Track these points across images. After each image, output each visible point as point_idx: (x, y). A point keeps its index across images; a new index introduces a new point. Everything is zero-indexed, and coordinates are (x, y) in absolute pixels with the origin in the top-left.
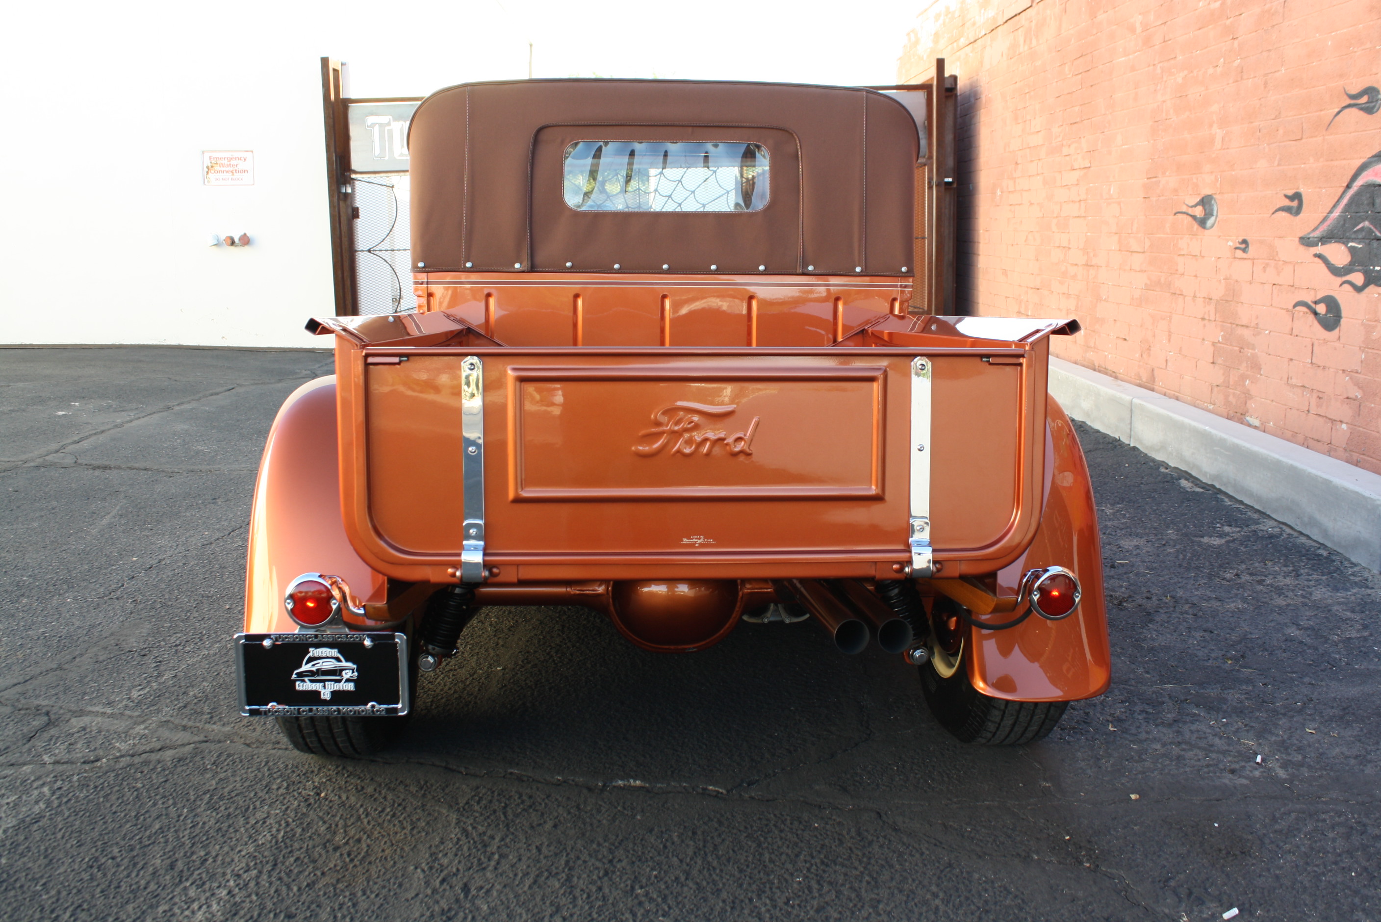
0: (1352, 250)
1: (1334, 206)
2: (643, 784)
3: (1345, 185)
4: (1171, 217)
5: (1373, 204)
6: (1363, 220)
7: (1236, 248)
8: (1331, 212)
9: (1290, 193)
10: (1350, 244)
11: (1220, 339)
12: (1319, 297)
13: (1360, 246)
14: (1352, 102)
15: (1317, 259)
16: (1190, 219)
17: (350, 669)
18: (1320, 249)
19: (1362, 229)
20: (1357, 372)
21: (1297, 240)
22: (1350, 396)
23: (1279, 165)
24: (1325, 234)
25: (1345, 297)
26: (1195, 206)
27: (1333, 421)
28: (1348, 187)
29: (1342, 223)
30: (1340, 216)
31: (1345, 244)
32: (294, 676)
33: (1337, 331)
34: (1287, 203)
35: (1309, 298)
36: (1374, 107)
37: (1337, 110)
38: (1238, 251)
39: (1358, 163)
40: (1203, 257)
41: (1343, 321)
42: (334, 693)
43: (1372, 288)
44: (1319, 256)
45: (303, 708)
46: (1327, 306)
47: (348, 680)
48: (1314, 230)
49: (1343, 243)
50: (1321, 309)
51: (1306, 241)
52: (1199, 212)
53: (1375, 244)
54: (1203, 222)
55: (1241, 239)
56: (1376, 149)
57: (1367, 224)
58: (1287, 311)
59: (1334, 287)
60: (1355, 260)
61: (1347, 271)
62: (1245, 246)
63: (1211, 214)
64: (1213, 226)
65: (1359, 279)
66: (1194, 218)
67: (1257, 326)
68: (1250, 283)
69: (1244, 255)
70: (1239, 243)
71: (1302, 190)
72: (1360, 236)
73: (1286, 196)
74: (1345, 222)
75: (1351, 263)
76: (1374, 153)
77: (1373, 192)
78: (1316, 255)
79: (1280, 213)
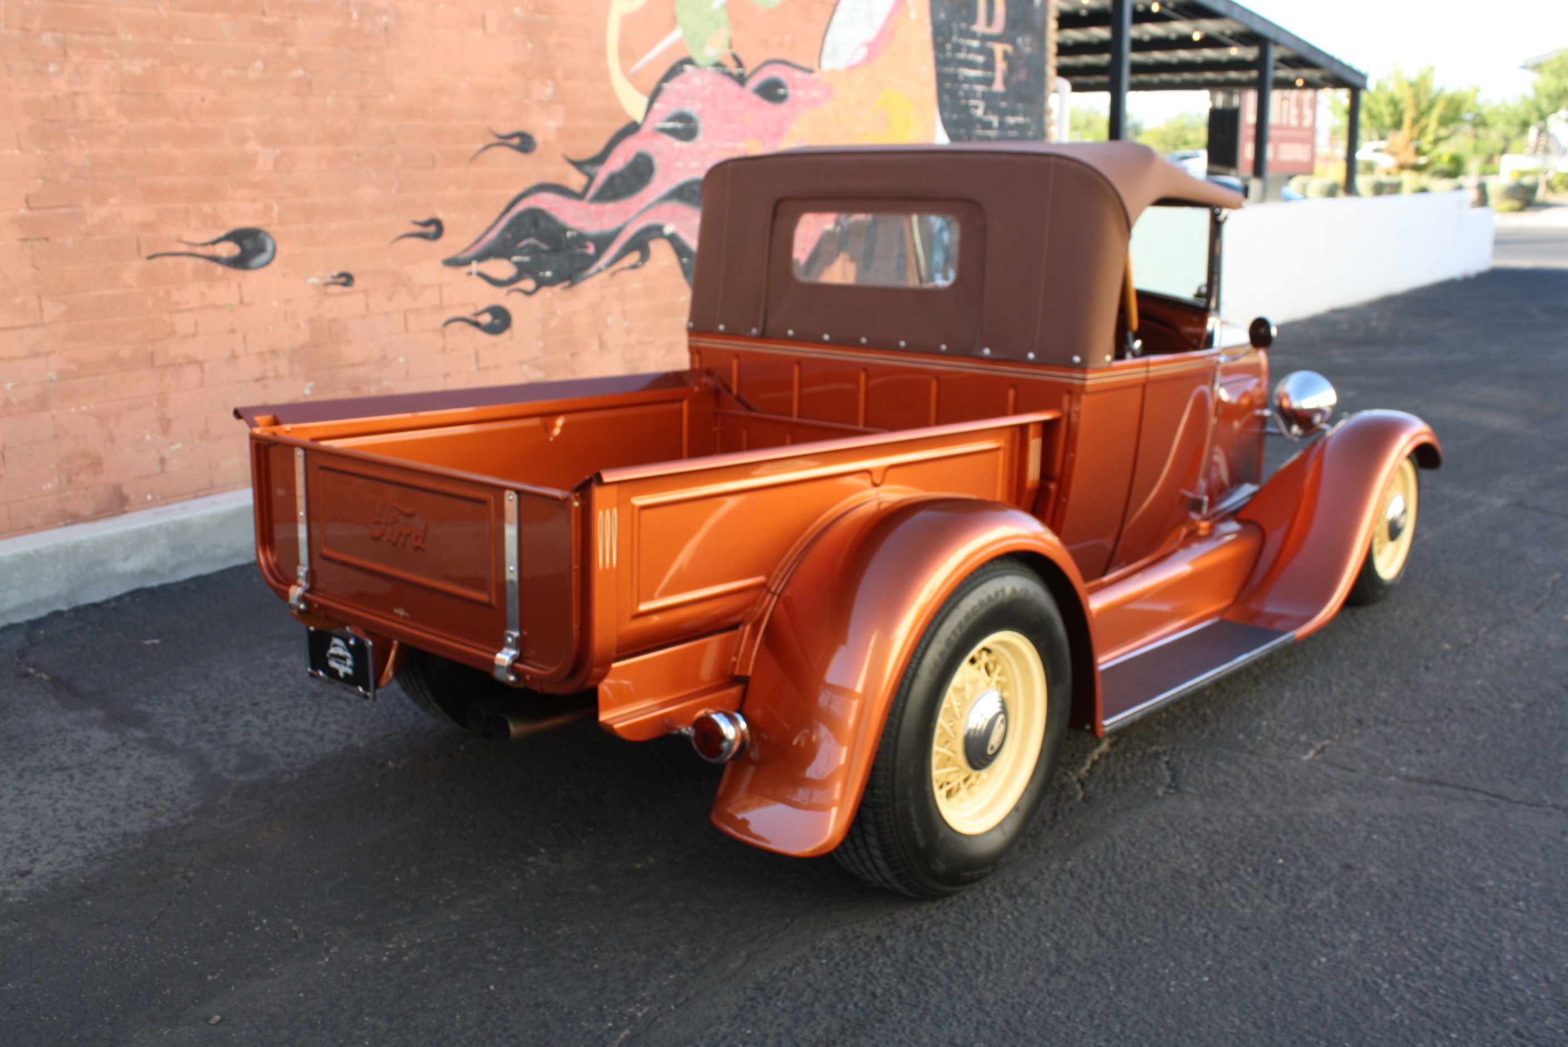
0: (518, 265)
1: (490, 229)
3: (503, 209)
4: (141, 263)
5: (537, 224)
6: (527, 238)
7: (327, 284)
8: (486, 233)
9: (423, 218)
10: (516, 258)
12: (479, 310)
13: (527, 259)
14: (502, 141)
15: (473, 277)
18: (475, 267)
19: (528, 246)
20: (537, 358)
21: (439, 265)
23: (398, 192)
24: (480, 254)
25: (511, 301)
26: (214, 243)
28: (506, 211)
29: (500, 242)
30: (499, 235)
31: (510, 260)
33: (508, 333)
34: (418, 229)
35: (467, 313)
36: (529, 148)
37: (481, 146)
38: (329, 286)
39: (515, 192)
41: (514, 323)
43: (545, 290)
44: (479, 274)
46: (492, 315)
48: (464, 251)
49: (506, 258)
50: (486, 319)
51: (454, 263)
52: (228, 249)
53: (543, 256)
54: (240, 262)
55: (335, 273)
56: (534, 181)
57: (532, 241)
58: (434, 331)
59: (499, 297)
60: (523, 271)
61: (511, 281)
62: (347, 279)
63: (261, 249)
64: (267, 263)
65: (529, 284)
66: (215, 259)
67: (384, 358)
68: (364, 317)
69: (347, 289)
70: (334, 277)
71: (440, 215)
72: (525, 251)
73: (415, 222)
74: (505, 241)
75: (517, 274)
76: (532, 184)
77: (535, 215)
78: (471, 273)
79: (407, 240)
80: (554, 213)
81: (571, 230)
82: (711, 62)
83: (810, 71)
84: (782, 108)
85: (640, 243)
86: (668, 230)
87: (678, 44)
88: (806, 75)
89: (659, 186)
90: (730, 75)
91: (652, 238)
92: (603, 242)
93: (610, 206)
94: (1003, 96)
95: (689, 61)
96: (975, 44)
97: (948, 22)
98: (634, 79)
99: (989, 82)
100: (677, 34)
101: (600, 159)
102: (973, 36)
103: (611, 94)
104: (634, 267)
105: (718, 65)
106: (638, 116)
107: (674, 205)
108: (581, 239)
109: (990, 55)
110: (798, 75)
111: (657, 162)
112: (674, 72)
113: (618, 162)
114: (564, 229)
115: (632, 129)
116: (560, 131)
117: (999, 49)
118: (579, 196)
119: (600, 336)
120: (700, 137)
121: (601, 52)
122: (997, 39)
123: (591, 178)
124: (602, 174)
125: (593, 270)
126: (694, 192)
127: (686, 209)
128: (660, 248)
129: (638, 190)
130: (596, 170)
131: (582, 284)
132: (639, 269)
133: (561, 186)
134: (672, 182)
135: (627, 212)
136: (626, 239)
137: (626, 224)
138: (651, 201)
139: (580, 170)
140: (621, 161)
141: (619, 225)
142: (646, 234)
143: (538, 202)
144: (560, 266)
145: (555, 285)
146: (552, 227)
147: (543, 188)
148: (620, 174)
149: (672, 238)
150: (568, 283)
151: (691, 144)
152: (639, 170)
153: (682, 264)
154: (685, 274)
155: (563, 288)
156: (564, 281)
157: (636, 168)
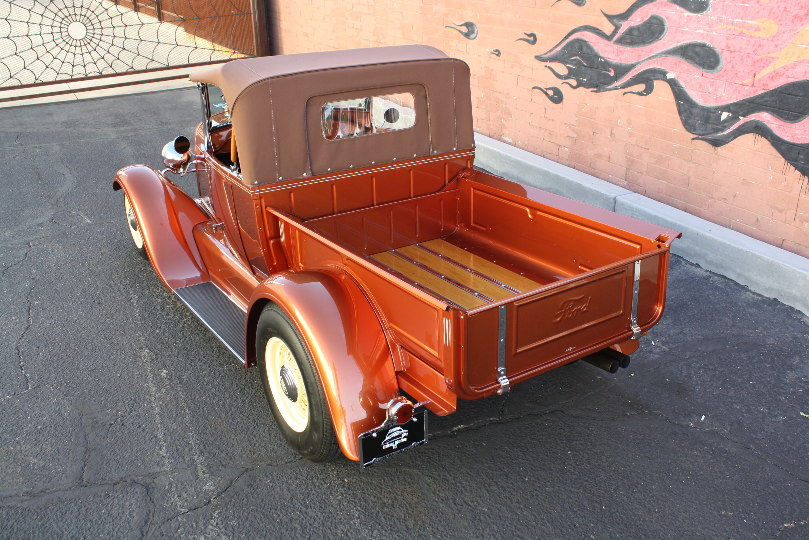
0: (568, 68)
1: (557, 46)
2: (465, 426)
3: (564, 36)
4: (444, 28)
5: (582, 49)
6: (576, 56)
7: (491, 53)
8: (555, 47)
9: (529, 33)
10: (568, 65)
11: (482, 96)
12: (548, 87)
13: (574, 67)
15: (547, 69)
16: (457, 32)
17: (405, 433)
18: (548, 64)
19: (575, 60)
20: (573, 125)
21: (534, 57)
22: (570, 135)
23: (520, 17)
24: (552, 57)
25: (565, 89)
26: (461, 26)
27: (559, 146)
28: (566, 38)
29: (562, 54)
30: (560, 50)
31: (565, 65)
32: (382, 444)
33: (561, 104)
34: (526, 37)
35: (542, 86)
36: (581, 3)
38: (493, 55)
40: (468, 53)
41: (564, 100)
42: (398, 445)
43: (581, 88)
44: (549, 68)
45: (386, 456)
46: (554, 92)
47: (404, 438)
48: (544, 54)
49: (563, 64)
50: (551, 93)
51: (539, 59)
52: (464, 29)
53: (583, 68)
54: (467, 35)
55: (495, 50)
57: (578, 58)
58: (528, 90)
59: (558, 83)
60: (571, 74)
61: (566, 77)
62: (498, 53)
63: (473, 32)
64: (474, 38)
65: (574, 83)
66: (461, 32)
67: (508, 94)
68: (503, 72)
69: (498, 58)
71: (536, 33)
72: (574, 63)
73: (525, 34)
74: (564, 54)
75: (568, 74)
76: (582, 25)
77: (581, 44)
78: (546, 66)
79: (521, 41)
80: (592, 45)
81: (601, 57)
85: (645, 79)
86: (669, 76)
89: (667, 42)
91: (657, 79)
93: (628, 49)
101: (625, 16)
104: (640, 94)
107: (677, 59)
108: (606, 65)
111: (667, 24)
113: (637, 20)
114: (598, 56)
118: (608, 38)
119: (612, 129)
120: (709, 11)
123: (617, 28)
124: (625, 26)
125: (612, 86)
126: (696, 53)
127: (685, 65)
128: (660, 86)
129: (650, 43)
130: (620, 23)
131: (603, 93)
132: (644, 97)
133: (597, 29)
134: (678, 42)
135: (640, 56)
136: (636, 73)
137: (638, 63)
138: (658, 52)
139: (610, 21)
140: (639, 20)
141: (633, 62)
142: (652, 74)
143: (583, 36)
144: (591, 78)
145: (588, 88)
146: (590, 53)
147: (587, 28)
148: (638, 28)
149: (673, 83)
150: (595, 89)
151: (699, 15)
152: (652, 28)
153: (678, 105)
154: (680, 113)
155: (592, 91)
156: (594, 87)
157: (650, 26)
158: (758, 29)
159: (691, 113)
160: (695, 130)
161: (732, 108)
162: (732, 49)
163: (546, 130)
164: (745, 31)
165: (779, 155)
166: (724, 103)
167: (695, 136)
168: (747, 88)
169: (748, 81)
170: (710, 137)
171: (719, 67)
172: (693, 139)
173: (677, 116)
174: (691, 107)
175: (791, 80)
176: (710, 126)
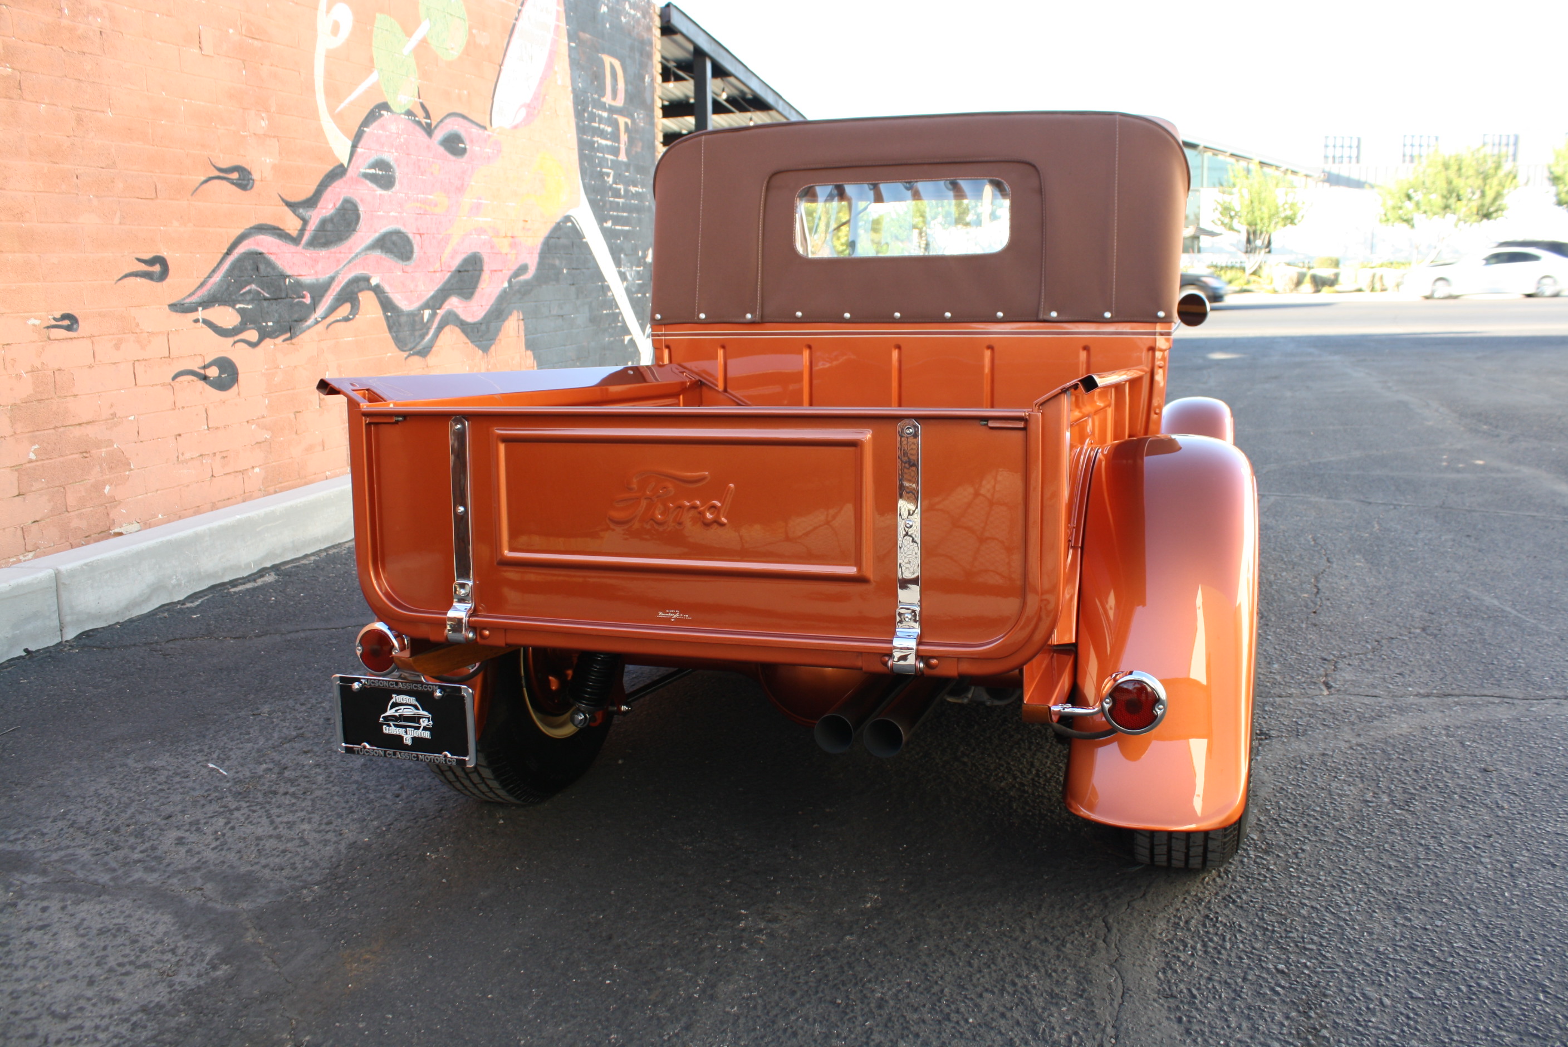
0: (240, 311)
1: (214, 271)
3: (225, 251)
5: (257, 269)
6: (249, 283)
7: (49, 328)
8: (210, 276)
9: (147, 256)
10: (238, 306)
11: (32, 456)
12: (207, 362)
13: (250, 307)
14: (222, 175)
15: (199, 324)
18: (201, 314)
19: (249, 292)
20: (263, 417)
21: (165, 309)
22: (259, 440)
23: (120, 223)
24: (205, 299)
25: (237, 354)
27: (243, 472)
28: (229, 253)
29: (224, 286)
30: (221, 280)
31: (233, 307)
33: (236, 388)
34: (143, 268)
35: (195, 366)
36: (247, 185)
37: (203, 178)
38: (53, 331)
39: (238, 232)
41: (241, 377)
43: (268, 341)
44: (206, 322)
46: (220, 368)
48: (190, 295)
49: (230, 305)
50: (213, 372)
51: (179, 308)
53: (265, 304)
55: (58, 316)
56: (253, 223)
57: (254, 286)
58: (163, 385)
59: (225, 348)
60: (246, 320)
61: (236, 331)
62: (70, 321)
65: (252, 335)
67: (114, 415)
68: (90, 367)
69: (71, 334)
70: (55, 319)
71: (164, 254)
72: (248, 297)
73: (139, 260)
74: (229, 286)
75: (241, 323)
76: (252, 225)
77: (256, 258)
78: (197, 321)
79: (132, 279)
80: (272, 258)
81: (289, 276)
82: (403, 111)
83: (485, 128)
84: (462, 162)
85: (349, 295)
86: (374, 282)
87: (375, 87)
88: (481, 131)
89: (365, 234)
90: (419, 123)
91: (361, 289)
92: (319, 291)
93: (323, 252)
94: (627, 166)
95: (385, 106)
96: (605, 114)
97: (584, 91)
98: (339, 119)
99: (616, 151)
100: (373, 78)
101: (312, 202)
102: (603, 107)
103: (320, 133)
104: (346, 319)
105: (409, 113)
106: (345, 161)
107: (378, 253)
108: (298, 287)
109: (615, 124)
110: (475, 130)
111: (361, 209)
112: (372, 116)
113: (327, 207)
114: (285, 277)
115: (338, 172)
116: (275, 167)
117: (622, 120)
118: (295, 240)
120: (397, 186)
121: (310, 88)
122: (620, 111)
123: (305, 222)
124: (316, 217)
125: (310, 321)
126: (394, 243)
127: (388, 261)
128: (367, 300)
129: (347, 238)
130: (309, 213)
131: (301, 336)
132: (351, 322)
133: (278, 229)
134: (375, 232)
135: (338, 261)
136: (338, 289)
137: (337, 273)
138: (358, 251)
139: (294, 212)
140: (331, 206)
141: (332, 274)
142: (355, 285)
143: (258, 244)
144: (280, 316)
145: (277, 337)
146: (272, 273)
147: (262, 229)
148: (330, 220)
149: (378, 290)
150: (288, 335)
151: (389, 192)
152: (347, 216)
153: (387, 318)
154: (390, 328)
155: (284, 341)
156: (285, 332)
157: (344, 214)
158: (436, 205)
159: (400, 325)
160: (406, 345)
161: (431, 303)
162: (421, 231)
163: (215, 454)
164: (428, 208)
165: (468, 341)
166: (424, 299)
167: (407, 353)
168: (438, 274)
169: (437, 266)
170: (419, 347)
171: (415, 255)
172: (406, 358)
173: (388, 335)
174: (399, 316)
175: (464, 256)
176: (417, 333)
